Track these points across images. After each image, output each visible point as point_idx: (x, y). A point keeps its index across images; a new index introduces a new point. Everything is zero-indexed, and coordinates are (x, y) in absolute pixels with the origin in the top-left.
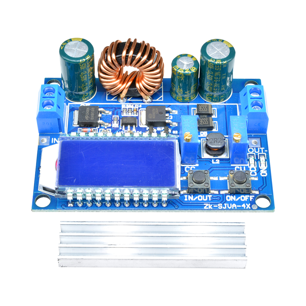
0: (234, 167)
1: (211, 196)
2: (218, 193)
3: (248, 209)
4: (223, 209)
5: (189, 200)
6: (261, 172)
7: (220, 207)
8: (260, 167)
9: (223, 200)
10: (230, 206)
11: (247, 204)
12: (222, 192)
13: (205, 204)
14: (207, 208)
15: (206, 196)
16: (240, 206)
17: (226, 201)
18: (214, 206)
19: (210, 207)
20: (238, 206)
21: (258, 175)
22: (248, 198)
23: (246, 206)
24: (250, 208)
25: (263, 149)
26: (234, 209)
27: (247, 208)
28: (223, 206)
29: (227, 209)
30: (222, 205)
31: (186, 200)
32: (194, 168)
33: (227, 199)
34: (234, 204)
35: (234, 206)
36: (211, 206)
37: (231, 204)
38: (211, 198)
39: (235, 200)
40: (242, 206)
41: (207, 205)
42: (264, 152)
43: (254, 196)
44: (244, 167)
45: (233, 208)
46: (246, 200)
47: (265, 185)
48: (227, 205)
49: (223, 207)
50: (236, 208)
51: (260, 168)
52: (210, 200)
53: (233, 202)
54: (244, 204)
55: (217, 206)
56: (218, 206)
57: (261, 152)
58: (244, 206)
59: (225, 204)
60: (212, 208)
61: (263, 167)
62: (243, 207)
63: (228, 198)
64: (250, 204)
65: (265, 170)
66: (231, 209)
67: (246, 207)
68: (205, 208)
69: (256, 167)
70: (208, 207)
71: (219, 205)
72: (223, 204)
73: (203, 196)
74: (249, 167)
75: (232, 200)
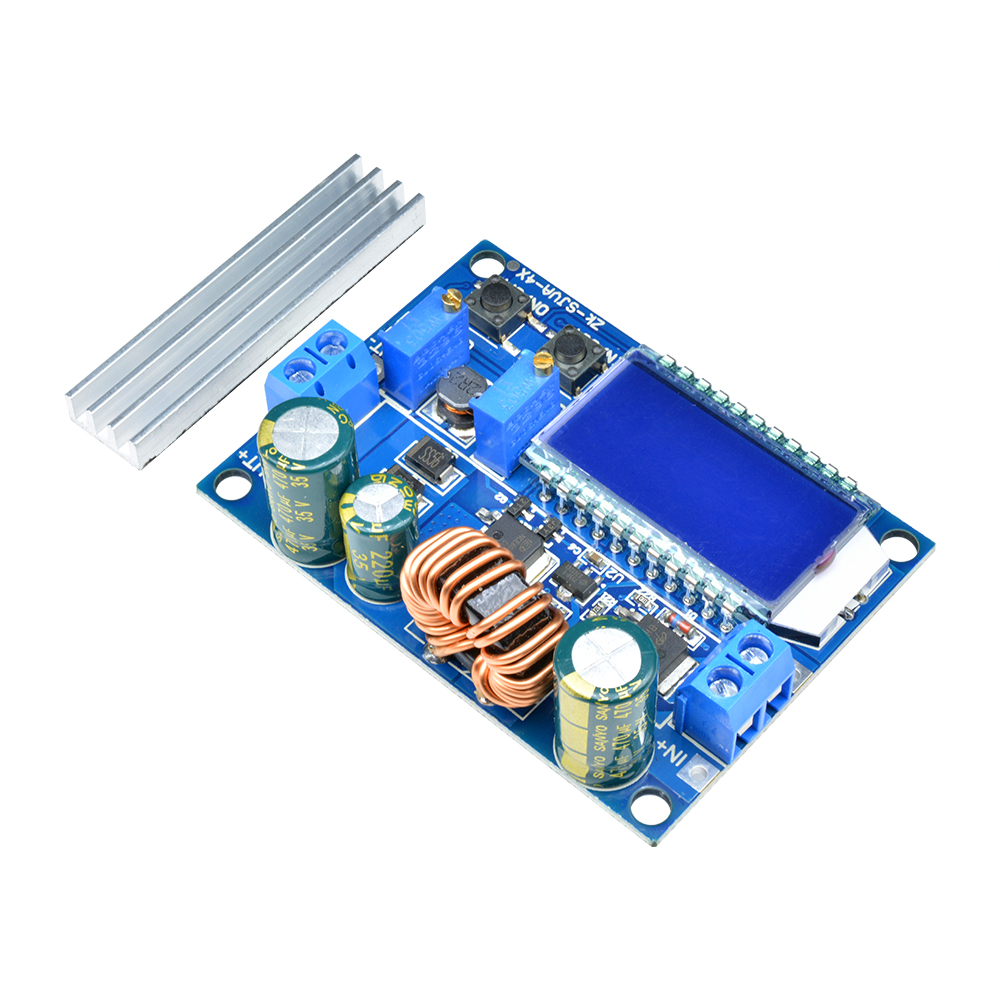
3: (528, 270)
7: (574, 306)
9: (554, 314)
10: (556, 296)
11: (522, 279)
12: (541, 328)
13: (597, 329)
14: (599, 320)
16: (537, 284)
17: (551, 310)
18: (583, 315)
19: (593, 318)
20: (541, 286)
23: (526, 277)
24: (524, 269)
25: (374, 347)
26: (552, 286)
27: (529, 273)
28: (566, 304)
29: (564, 295)
30: (567, 308)
33: (547, 309)
34: (544, 293)
36: (587, 319)
37: (550, 297)
40: (534, 281)
41: (593, 326)
45: (554, 290)
46: (515, 285)
48: (559, 301)
49: (569, 301)
52: (578, 330)
53: (542, 299)
54: (527, 282)
55: (578, 311)
58: (530, 280)
59: (560, 304)
60: (591, 315)
62: (534, 278)
63: (542, 310)
64: (517, 275)
66: (557, 290)
67: (530, 275)
68: (603, 323)
70: (596, 321)
72: (563, 307)
75: (540, 303)
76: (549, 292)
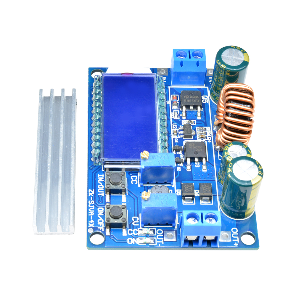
0: (138, 216)
1: (103, 196)
2: (106, 201)
3: (88, 225)
4: (88, 204)
5: (99, 178)
6: (133, 239)
7: (90, 202)
8: (139, 238)
9: (99, 205)
10: (91, 210)
11: (94, 224)
13: (94, 190)
14: (89, 192)
15: (103, 192)
16: (91, 218)
18: (92, 197)
20: (91, 216)
21: (128, 236)
22: (101, 225)
25: (162, 243)
28: (92, 205)
29: (88, 208)
30: (93, 203)
31: (99, 175)
32: (136, 183)
33: (99, 208)
34: (93, 214)
35: (91, 214)
37: (94, 211)
38: (101, 196)
39: (98, 214)
40: (92, 220)
41: (93, 192)
42: (158, 244)
43: (103, 230)
44: (138, 225)
45: (89, 212)
46: (98, 224)
47: (116, 241)
48: (93, 208)
49: (90, 205)
50: (89, 215)
51: (137, 238)
52: (99, 194)
53: (96, 213)
54: (94, 222)
55: (91, 199)
56: (91, 201)
57: (157, 241)
58: (92, 221)
59: (93, 206)
60: (89, 195)
61: (139, 242)
62: (90, 221)
63: (101, 209)
64: (94, 226)
65: (135, 242)
66: (88, 211)
67: (90, 223)
68: (90, 190)
69: (139, 235)
70: (91, 192)
71: (93, 201)
72: (94, 205)
73: (103, 189)
74: (138, 229)
75: (98, 212)
76: (91, 213)
